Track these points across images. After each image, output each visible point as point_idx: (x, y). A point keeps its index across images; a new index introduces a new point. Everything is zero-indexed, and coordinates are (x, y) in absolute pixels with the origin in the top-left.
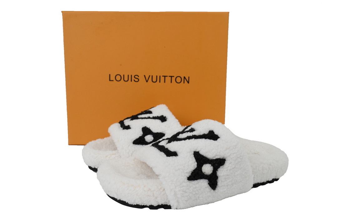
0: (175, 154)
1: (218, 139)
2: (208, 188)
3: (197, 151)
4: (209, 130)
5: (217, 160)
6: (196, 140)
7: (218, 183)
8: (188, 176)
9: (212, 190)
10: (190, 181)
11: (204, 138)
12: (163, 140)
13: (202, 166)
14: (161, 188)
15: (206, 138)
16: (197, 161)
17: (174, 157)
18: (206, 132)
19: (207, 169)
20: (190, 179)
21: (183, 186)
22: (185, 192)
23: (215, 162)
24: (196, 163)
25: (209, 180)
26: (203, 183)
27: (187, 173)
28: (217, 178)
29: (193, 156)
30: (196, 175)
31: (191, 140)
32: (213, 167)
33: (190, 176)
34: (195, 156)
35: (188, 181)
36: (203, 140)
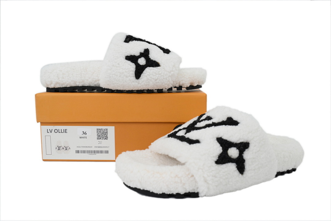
0: (197, 141)
1: (239, 124)
2: (237, 172)
3: (220, 137)
4: (227, 117)
5: (241, 143)
6: (215, 127)
7: (246, 167)
8: (216, 160)
9: (241, 175)
10: (218, 165)
11: (224, 125)
12: (180, 130)
13: (228, 150)
14: (189, 174)
15: (226, 125)
16: (221, 146)
17: (197, 144)
18: (225, 119)
19: (233, 152)
20: (217, 162)
21: (212, 171)
22: (216, 177)
23: (240, 145)
24: (221, 148)
25: (237, 164)
26: (232, 167)
27: (214, 157)
28: (243, 161)
29: (217, 141)
30: (223, 159)
31: (211, 128)
32: (239, 150)
33: (217, 160)
34: (218, 142)
35: (216, 164)
36: (223, 127)
